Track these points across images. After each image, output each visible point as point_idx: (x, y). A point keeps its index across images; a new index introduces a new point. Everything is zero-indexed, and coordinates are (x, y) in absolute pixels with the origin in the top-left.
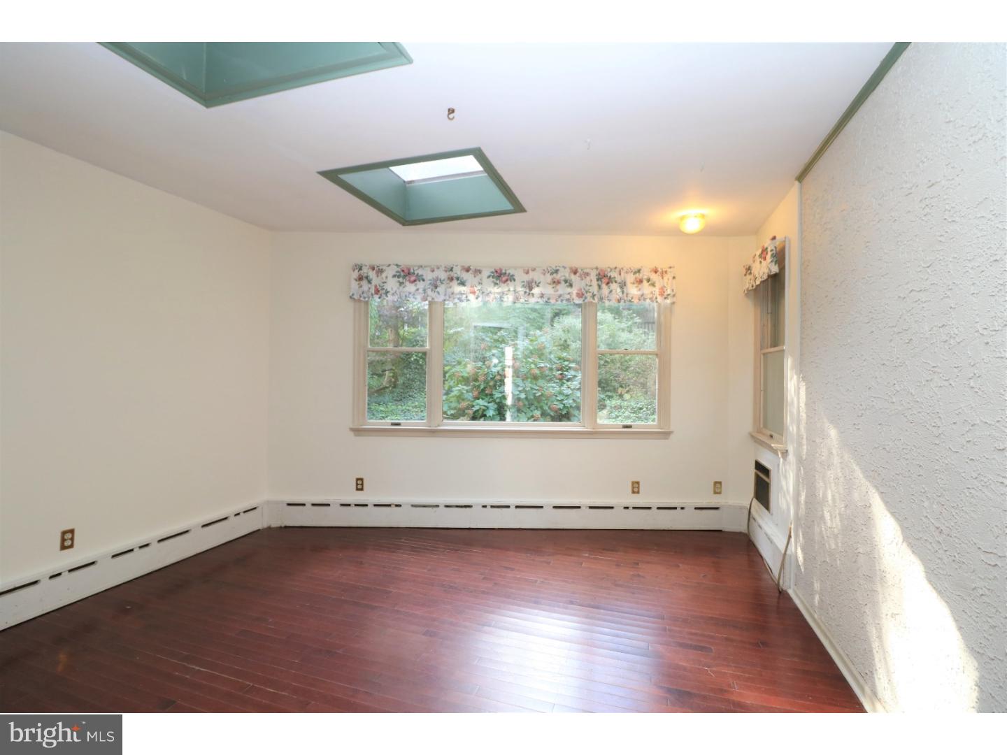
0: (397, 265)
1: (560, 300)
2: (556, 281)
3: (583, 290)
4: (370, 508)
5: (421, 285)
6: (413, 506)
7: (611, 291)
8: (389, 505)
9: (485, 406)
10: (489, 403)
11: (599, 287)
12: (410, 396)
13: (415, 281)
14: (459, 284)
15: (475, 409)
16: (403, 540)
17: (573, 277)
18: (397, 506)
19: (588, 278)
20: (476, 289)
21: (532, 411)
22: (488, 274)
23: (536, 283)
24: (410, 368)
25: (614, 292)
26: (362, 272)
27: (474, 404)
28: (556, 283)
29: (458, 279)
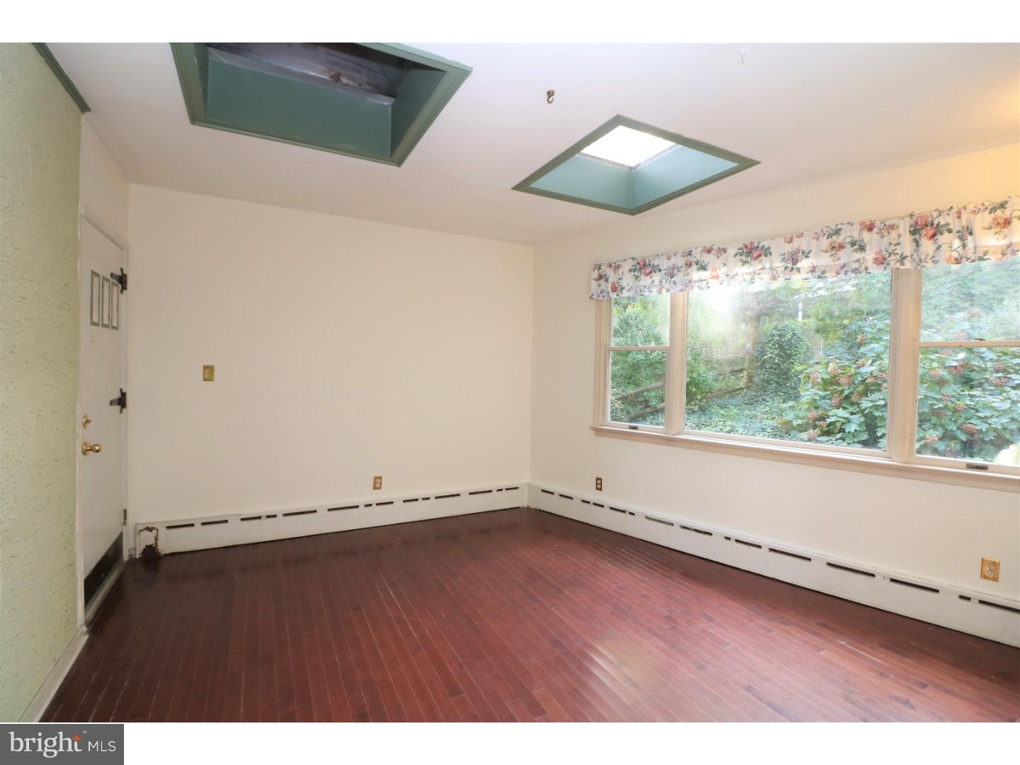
0: (633, 258)
1: (843, 271)
2: (837, 245)
3: (884, 252)
4: (606, 510)
5: (657, 277)
6: (647, 517)
7: (938, 248)
8: (624, 512)
9: (844, 418)
10: (852, 414)
11: (917, 243)
12: (764, 400)
13: (651, 272)
14: (699, 269)
15: (828, 421)
16: (624, 550)
17: (866, 236)
18: (631, 513)
19: (894, 234)
20: (719, 272)
21: (924, 430)
22: (736, 251)
23: (803, 253)
24: (765, 368)
25: (944, 247)
26: (601, 271)
27: (830, 414)
28: (836, 248)
29: (697, 263)
